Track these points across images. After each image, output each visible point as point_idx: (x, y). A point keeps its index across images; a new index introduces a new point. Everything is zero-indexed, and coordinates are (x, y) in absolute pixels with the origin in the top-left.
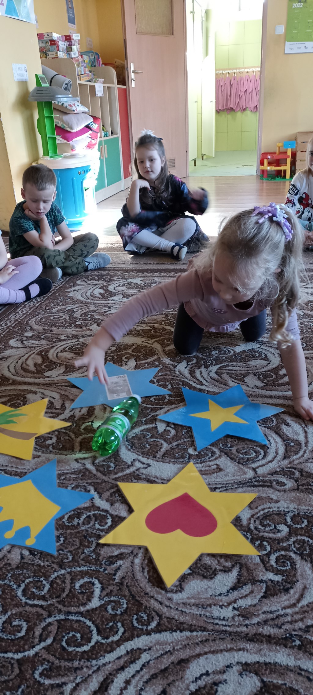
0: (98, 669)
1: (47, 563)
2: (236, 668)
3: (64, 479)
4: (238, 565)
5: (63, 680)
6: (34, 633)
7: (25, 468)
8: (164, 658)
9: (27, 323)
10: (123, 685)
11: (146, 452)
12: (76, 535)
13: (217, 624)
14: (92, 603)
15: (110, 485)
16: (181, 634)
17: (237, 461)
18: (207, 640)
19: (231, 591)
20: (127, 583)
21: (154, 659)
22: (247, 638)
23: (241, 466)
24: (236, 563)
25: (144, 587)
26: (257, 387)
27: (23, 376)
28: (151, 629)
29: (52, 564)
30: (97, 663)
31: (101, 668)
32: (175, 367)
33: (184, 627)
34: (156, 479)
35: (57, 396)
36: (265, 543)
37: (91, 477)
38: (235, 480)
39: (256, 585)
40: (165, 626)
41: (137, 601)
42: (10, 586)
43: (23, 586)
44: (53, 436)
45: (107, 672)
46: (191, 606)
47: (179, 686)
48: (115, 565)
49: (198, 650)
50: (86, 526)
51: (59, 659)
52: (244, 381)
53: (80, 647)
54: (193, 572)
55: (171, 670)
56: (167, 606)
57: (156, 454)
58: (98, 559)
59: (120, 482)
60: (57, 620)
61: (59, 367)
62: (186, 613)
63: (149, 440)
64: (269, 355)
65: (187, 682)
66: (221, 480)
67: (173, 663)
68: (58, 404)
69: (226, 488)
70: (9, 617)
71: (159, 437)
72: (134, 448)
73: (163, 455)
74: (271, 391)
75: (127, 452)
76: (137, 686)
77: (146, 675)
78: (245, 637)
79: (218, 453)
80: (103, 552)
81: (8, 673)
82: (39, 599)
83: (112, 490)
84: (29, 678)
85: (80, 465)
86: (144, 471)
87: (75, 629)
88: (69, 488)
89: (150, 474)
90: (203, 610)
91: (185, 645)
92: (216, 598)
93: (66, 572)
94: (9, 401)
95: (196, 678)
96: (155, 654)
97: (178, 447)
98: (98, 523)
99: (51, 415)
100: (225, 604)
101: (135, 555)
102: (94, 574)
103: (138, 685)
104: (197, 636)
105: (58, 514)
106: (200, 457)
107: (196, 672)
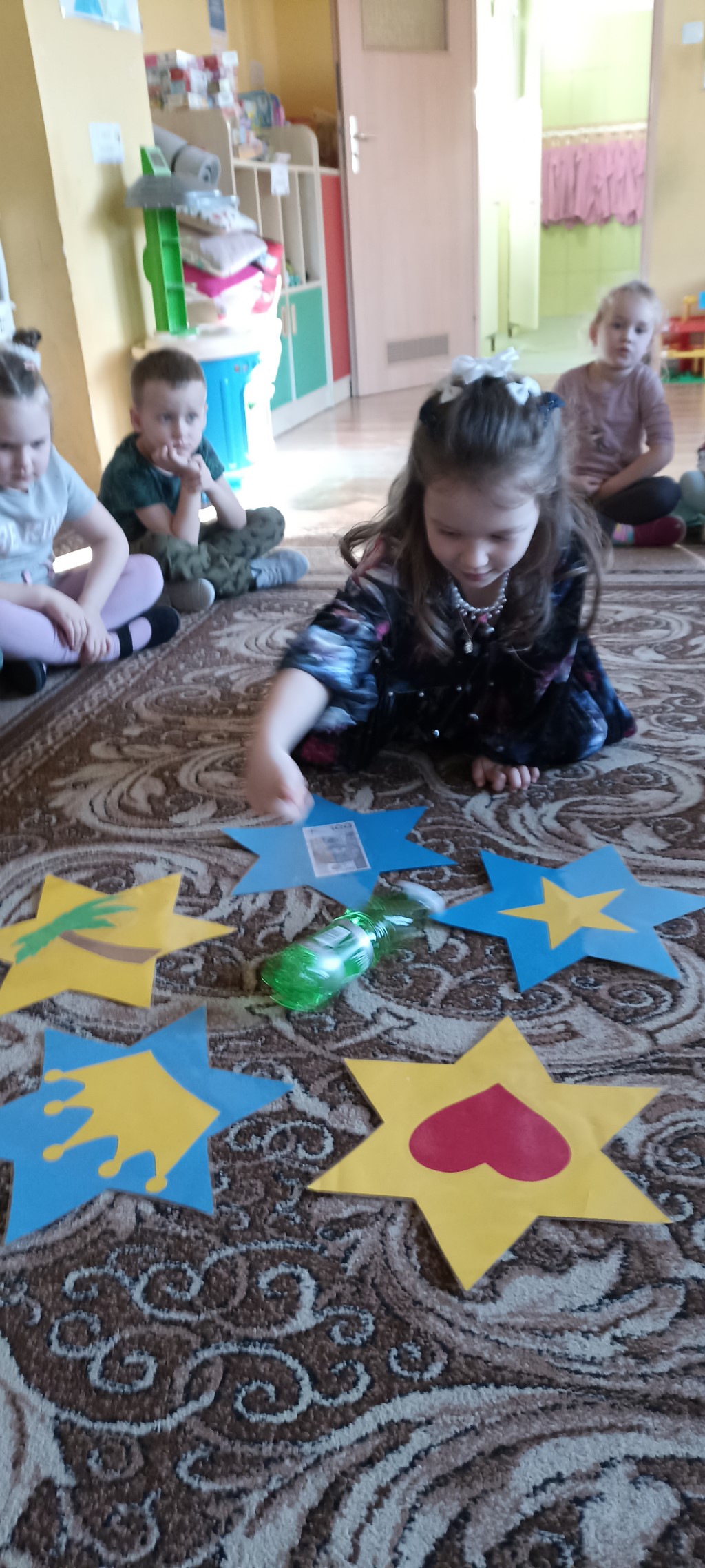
0: (317, 1462)
1: (193, 1232)
2: (623, 1469)
3: (225, 1050)
4: (621, 1245)
5: (241, 1483)
6: (173, 1381)
7: (136, 1023)
8: (462, 1443)
9: (128, 705)
10: (372, 1498)
11: (404, 994)
12: (256, 1171)
13: (578, 1372)
14: (296, 1319)
15: (327, 1064)
16: (498, 1392)
17: (612, 1015)
18: (556, 1407)
19: (607, 1301)
20: (373, 1279)
21: (438, 1445)
22: (647, 1404)
23: (620, 1027)
24: (616, 1240)
25: (411, 1288)
26: (651, 851)
27: (124, 824)
28: (431, 1378)
29: (206, 1235)
30: (313, 1450)
31: (322, 1460)
32: (462, 804)
33: (503, 1377)
34: (429, 1054)
35: (201, 868)
36: (681, 1198)
37: (284, 1047)
38: (608, 1056)
39: (663, 1288)
40: (462, 1372)
41: (396, 1316)
42: (117, 1280)
43: (144, 1280)
44: (196, 956)
45: (337, 1470)
46: (517, 1332)
47: (496, 1504)
48: (346, 1238)
49: (536, 1427)
50: (278, 1152)
51: (230, 1439)
52: (621, 838)
53: (275, 1414)
54: (521, 1257)
55: (478, 1468)
56: (463, 1331)
57: (428, 998)
58: (307, 1226)
59: (349, 1057)
60: (222, 1356)
61: (204, 802)
62: (508, 1347)
63: (410, 967)
64: (677, 779)
65: (514, 1494)
66: (576, 1057)
67: (481, 1454)
68: (203, 886)
69: (589, 1074)
70: (116, 1346)
71: (432, 960)
72: (377, 984)
73: (444, 1001)
74: (684, 859)
75: (361, 991)
76: (404, 1500)
77: (423, 1477)
78: (640, 1402)
79: (567, 996)
80: (318, 1210)
81: (121, 1466)
82: (180, 1309)
83: (332, 1076)
84: (167, 1477)
85: (258, 1019)
86: (402, 1035)
87: (264, 1375)
88: (237, 1070)
89: (416, 1043)
90: (545, 1342)
91: (508, 1416)
92: (575, 1315)
93: (237, 1251)
94: (95, 878)
95: (535, 1488)
96: (441, 1433)
97: (475, 983)
98: (304, 1148)
99: (189, 909)
100: (595, 1329)
101: (389, 1219)
102: (300, 1258)
103: (407, 1499)
104: (533, 1396)
105: (213, 1125)
106: (526, 1006)
107: (534, 1474)
